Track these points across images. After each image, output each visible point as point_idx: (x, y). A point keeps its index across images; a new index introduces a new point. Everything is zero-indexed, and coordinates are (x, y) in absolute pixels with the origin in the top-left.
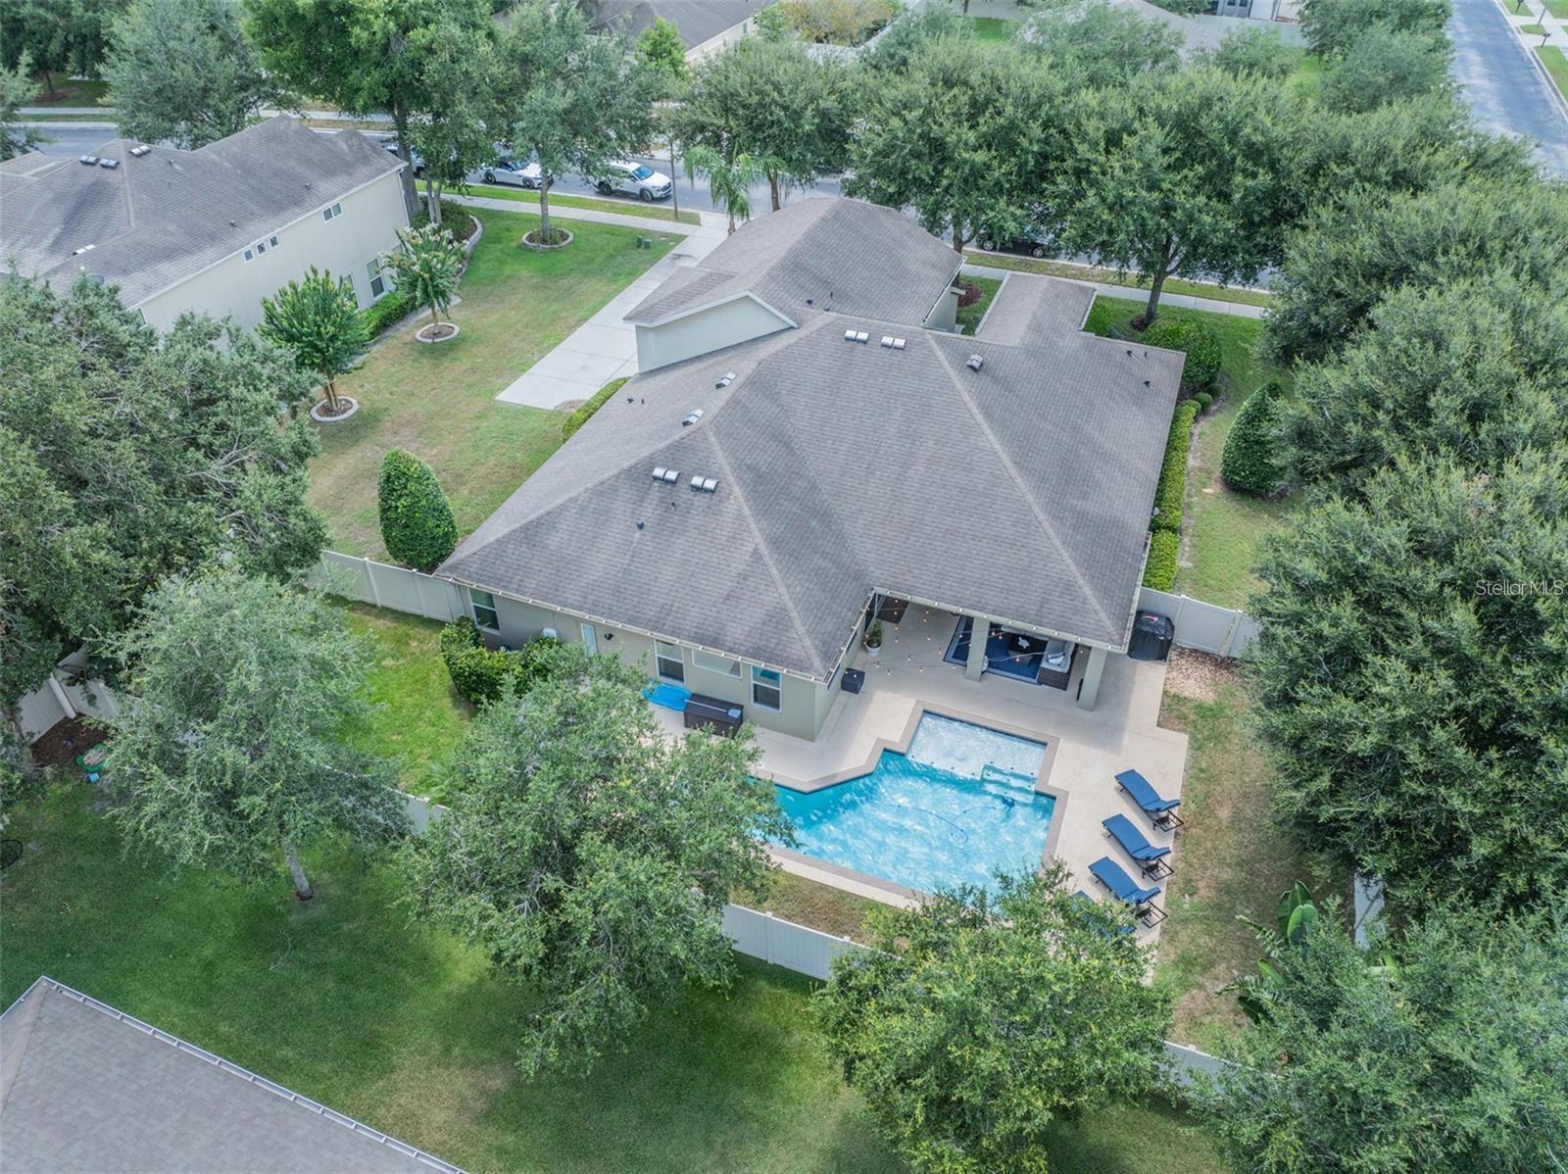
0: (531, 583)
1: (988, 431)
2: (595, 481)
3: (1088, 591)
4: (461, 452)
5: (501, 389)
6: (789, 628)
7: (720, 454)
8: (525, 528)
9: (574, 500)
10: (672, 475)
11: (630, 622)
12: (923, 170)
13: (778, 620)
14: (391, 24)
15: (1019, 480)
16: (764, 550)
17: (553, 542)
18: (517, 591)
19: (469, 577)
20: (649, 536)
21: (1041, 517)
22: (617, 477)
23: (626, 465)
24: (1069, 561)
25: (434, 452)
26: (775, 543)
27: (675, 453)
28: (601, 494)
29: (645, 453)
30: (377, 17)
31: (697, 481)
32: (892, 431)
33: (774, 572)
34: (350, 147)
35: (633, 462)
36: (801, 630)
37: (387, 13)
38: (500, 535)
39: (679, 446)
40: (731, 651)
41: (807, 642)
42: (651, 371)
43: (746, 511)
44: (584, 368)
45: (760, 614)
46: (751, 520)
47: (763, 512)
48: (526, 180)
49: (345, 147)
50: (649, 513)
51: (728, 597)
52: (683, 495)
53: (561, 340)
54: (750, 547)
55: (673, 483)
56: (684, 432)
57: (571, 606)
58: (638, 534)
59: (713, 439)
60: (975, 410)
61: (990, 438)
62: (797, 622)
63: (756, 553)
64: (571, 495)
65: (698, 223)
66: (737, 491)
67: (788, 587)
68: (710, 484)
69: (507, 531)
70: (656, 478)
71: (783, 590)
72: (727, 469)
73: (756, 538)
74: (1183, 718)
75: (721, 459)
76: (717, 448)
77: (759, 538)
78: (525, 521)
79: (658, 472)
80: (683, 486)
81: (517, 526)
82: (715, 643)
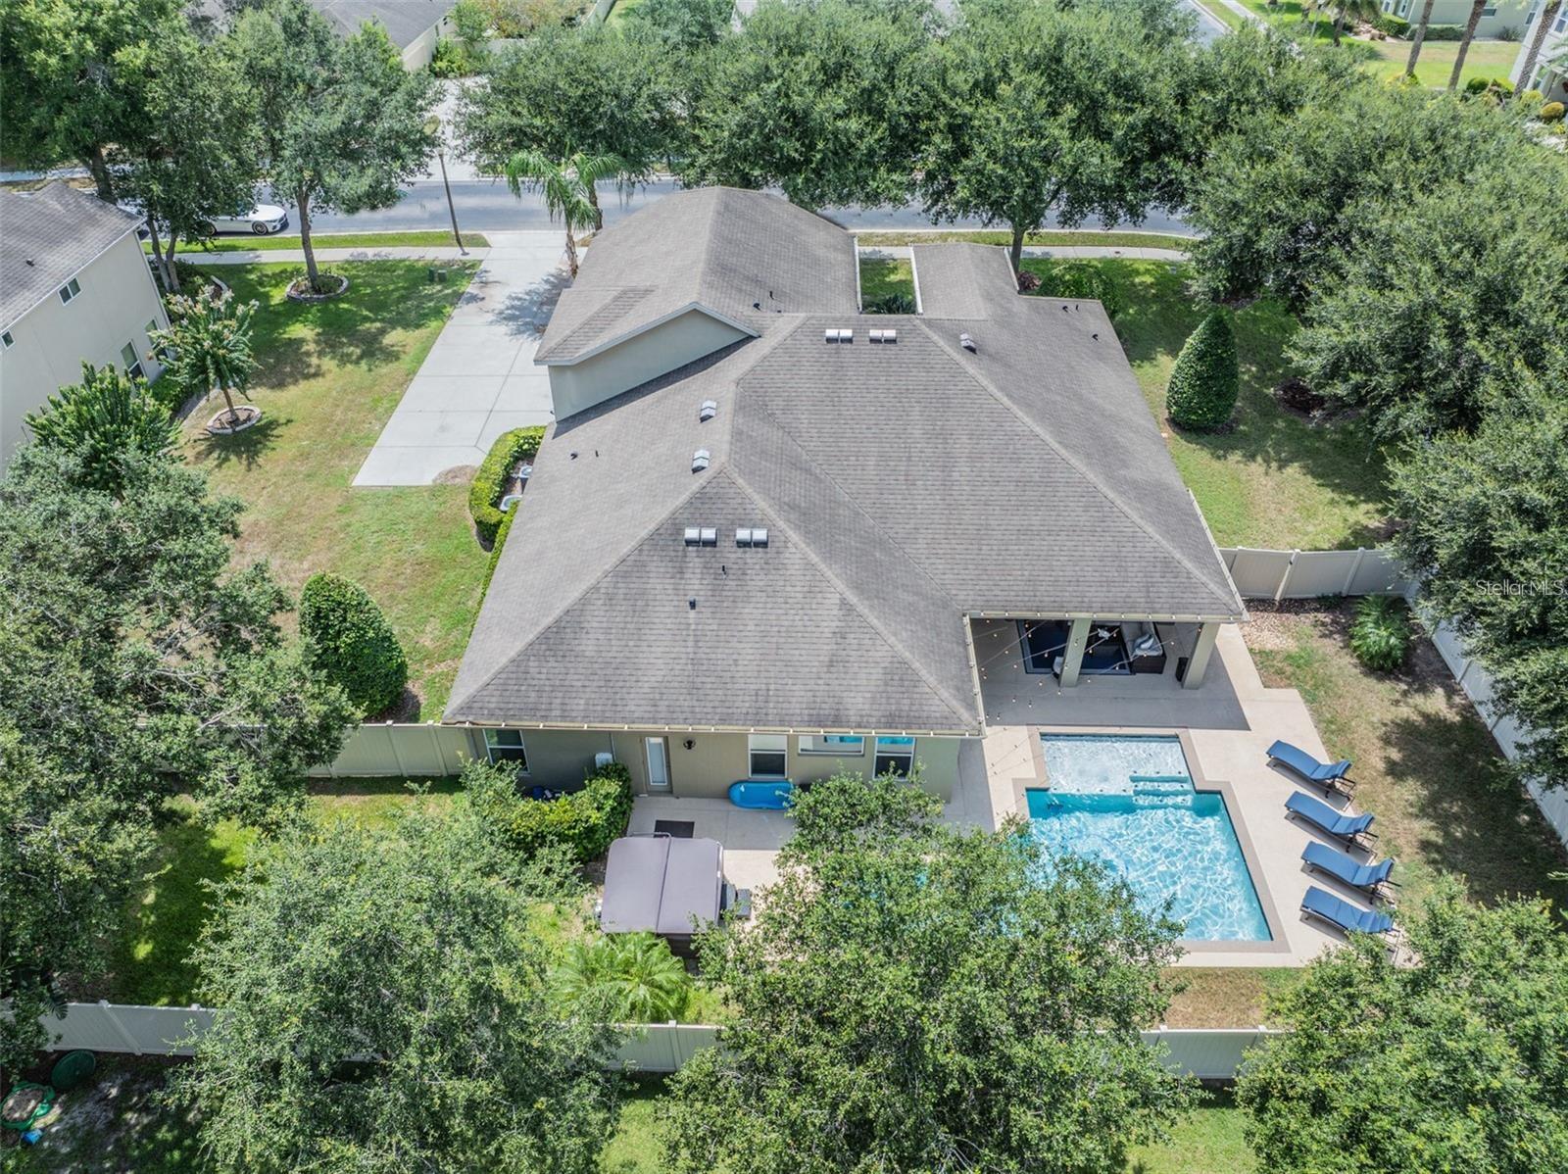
0: (579, 704)
1: (1020, 414)
2: (614, 560)
3: (1188, 564)
4: (343, 558)
5: (354, 470)
6: (917, 682)
7: (756, 497)
8: (544, 637)
9: (595, 588)
10: (709, 534)
11: (723, 721)
12: (792, 148)
13: (900, 676)
14: (90, 46)
15: (1073, 461)
16: (853, 598)
17: (588, 646)
18: (563, 718)
19: (491, 715)
20: (707, 612)
21: (1111, 495)
22: (640, 549)
23: (644, 533)
24: (1157, 537)
25: (306, 565)
26: (859, 587)
27: (701, 505)
28: (626, 575)
29: (661, 513)
30: (67, 36)
31: (743, 534)
32: (917, 433)
33: (875, 622)
34: (66, 205)
35: (652, 527)
36: (932, 680)
37: (80, 30)
38: (512, 654)
39: (701, 497)
40: (860, 726)
41: (945, 694)
42: (573, 417)
43: (814, 558)
44: (443, 429)
45: (877, 673)
46: (822, 566)
47: (830, 554)
48: (256, 225)
49: (58, 207)
50: (696, 584)
51: (831, 663)
52: (730, 555)
53: (397, 402)
54: (835, 599)
55: (713, 543)
56: (701, 479)
57: (642, 720)
58: (692, 614)
59: (740, 481)
60: (999, 394)
61: (1027, 421)
62: (924, 673)
63: (843, 602)
64: (588, 584)
65: (486, 244)
66: (794, 536)
67: (895, 634)
68: (760, 535)
69: (519, 645)
70: (689, 543)
71: (892, 640)
72: (772, 513)
73: (838, 584)
74: (1280, 672)
75: (761, 504)
76: (749, 491)
77: (841, 586)
78: (540, 629)
79: (691, 533)
80: (726, 546)
81: (531, 637)
82: (837, 721)
